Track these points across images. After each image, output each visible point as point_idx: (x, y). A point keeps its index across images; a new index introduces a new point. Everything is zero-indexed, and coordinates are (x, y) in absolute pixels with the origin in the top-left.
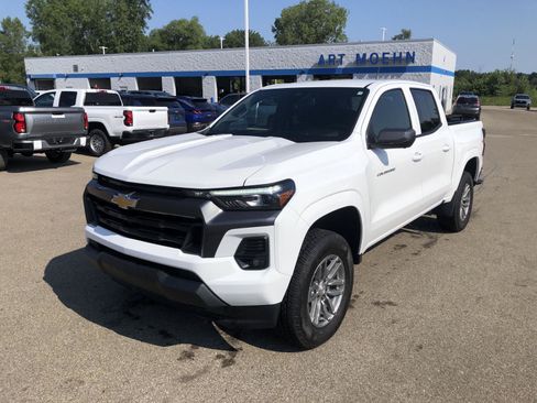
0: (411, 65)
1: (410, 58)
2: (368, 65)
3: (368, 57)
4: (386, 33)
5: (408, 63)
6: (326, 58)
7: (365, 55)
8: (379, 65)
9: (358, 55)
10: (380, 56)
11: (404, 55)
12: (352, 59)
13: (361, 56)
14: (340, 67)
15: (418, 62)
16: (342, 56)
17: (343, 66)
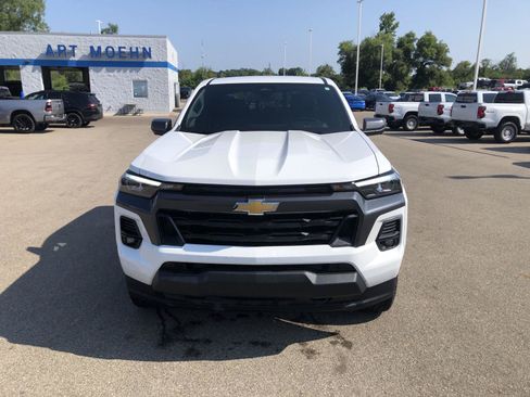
0: (148, 60)
1: (147, 53)
2: (104, 59)
3: (103, 50)
4: (100, 25)
5: (144, 57)
6: (55, 48)
7: (99, 48)
8: (116, 59)
9: (92, 48)
10: (116, 50)
11: (140, 50)
12: (87, 51)
13: (96, 49)
14: (72, 58)
15: (154, 58)
16: (74, 47)
17: (76, 59)
